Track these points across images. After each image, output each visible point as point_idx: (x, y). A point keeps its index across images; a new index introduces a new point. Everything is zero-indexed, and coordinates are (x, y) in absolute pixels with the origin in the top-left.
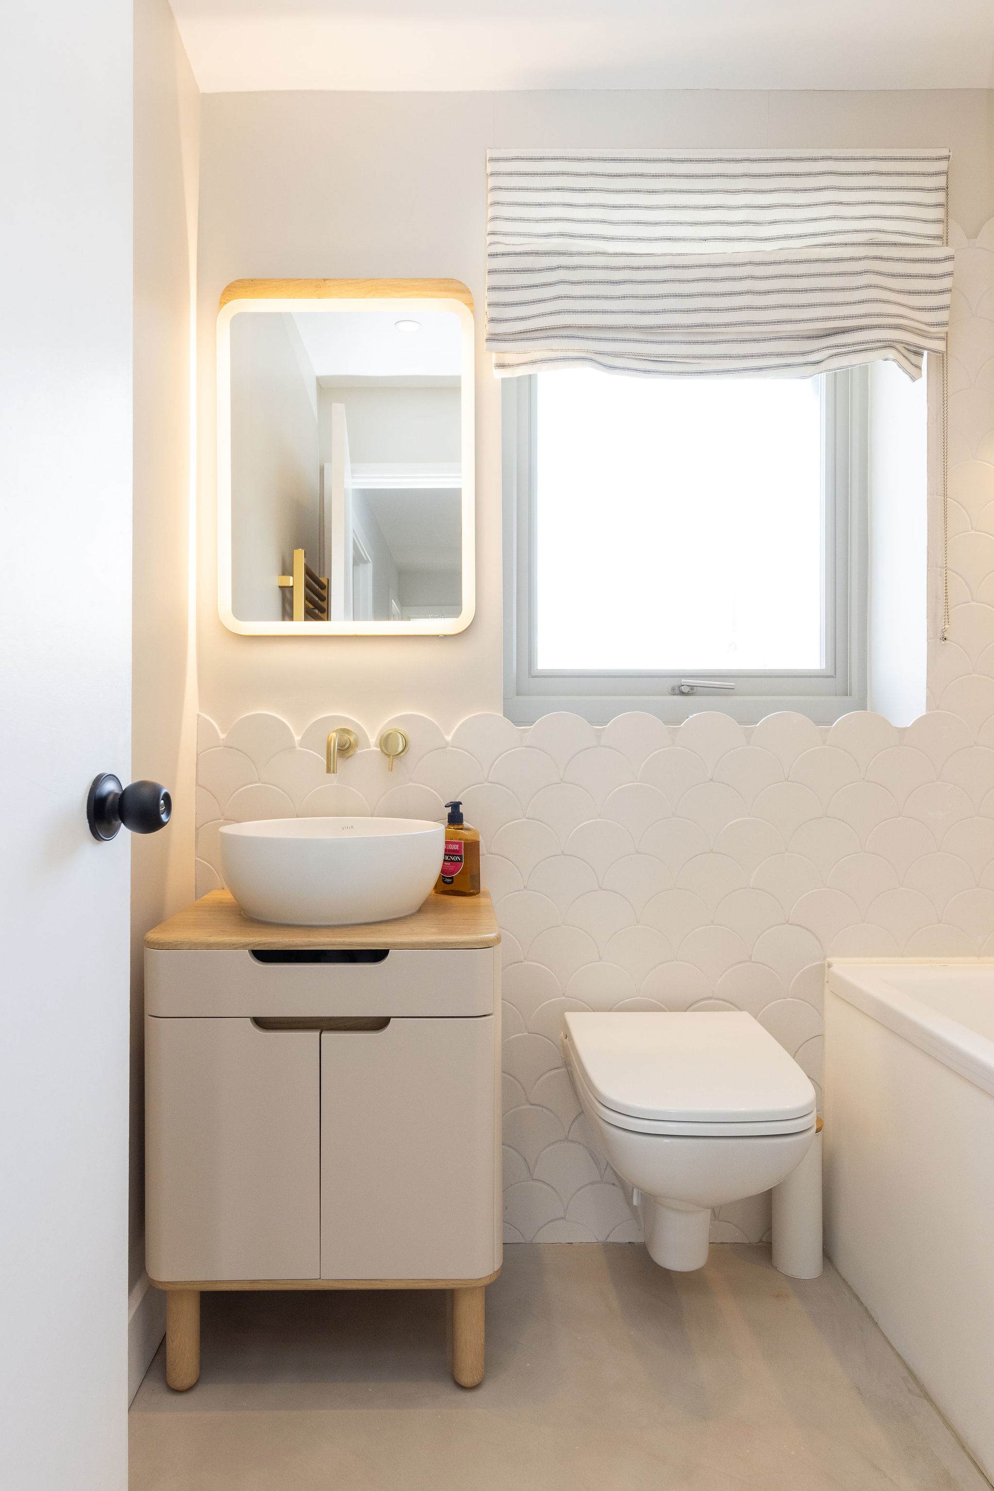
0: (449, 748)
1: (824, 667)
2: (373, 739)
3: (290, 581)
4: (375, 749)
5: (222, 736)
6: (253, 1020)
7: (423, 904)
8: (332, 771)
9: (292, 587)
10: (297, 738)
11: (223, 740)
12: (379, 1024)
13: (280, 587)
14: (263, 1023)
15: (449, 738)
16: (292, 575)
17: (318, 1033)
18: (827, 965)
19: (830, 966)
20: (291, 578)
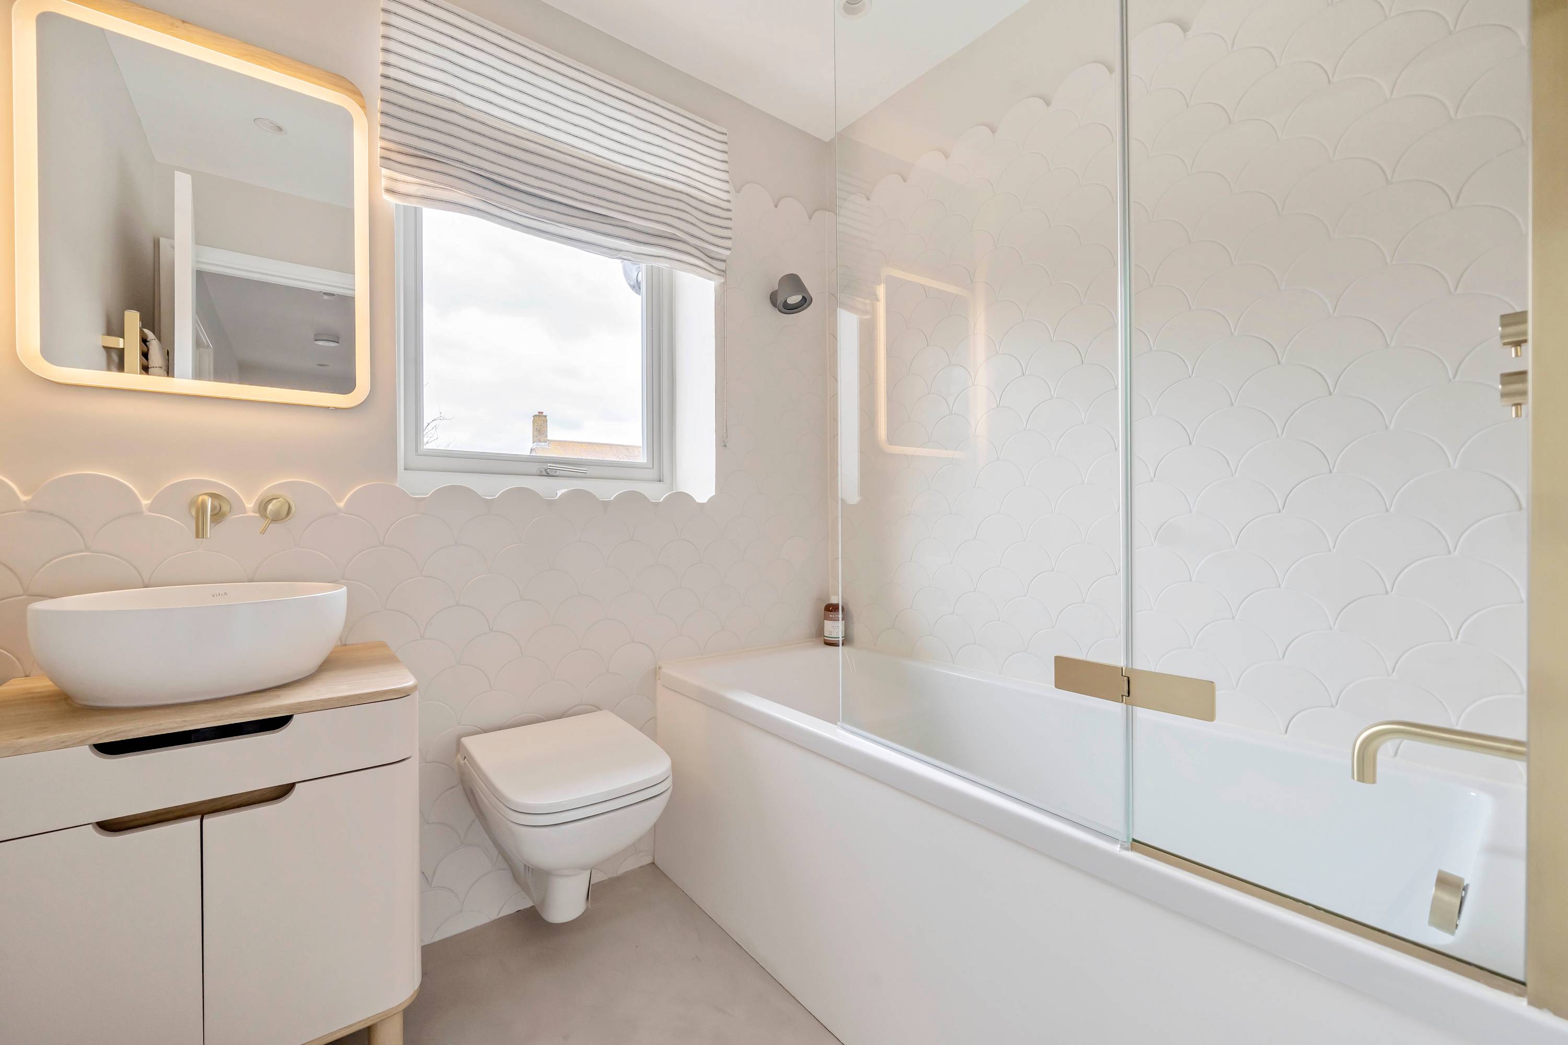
0: (341, 514)
1: (645, 461)
2: (250, 505)
3: (120, 343)
4: (253, 514)
5: (23, 498)
6: (98, 828)
7: (323, 663)
8: (200, 536)
9: (124, 348)
10: (145, 502)
11: (25, 502)
12: (283, 792)
13: (104, 347)
14: (110, 827)
15: (341, 505)
16: (123, 337)
17: (198, 821)
18: (658, 668)
19: (660, 668)
20: (121, 340)
